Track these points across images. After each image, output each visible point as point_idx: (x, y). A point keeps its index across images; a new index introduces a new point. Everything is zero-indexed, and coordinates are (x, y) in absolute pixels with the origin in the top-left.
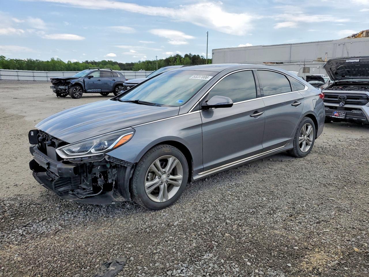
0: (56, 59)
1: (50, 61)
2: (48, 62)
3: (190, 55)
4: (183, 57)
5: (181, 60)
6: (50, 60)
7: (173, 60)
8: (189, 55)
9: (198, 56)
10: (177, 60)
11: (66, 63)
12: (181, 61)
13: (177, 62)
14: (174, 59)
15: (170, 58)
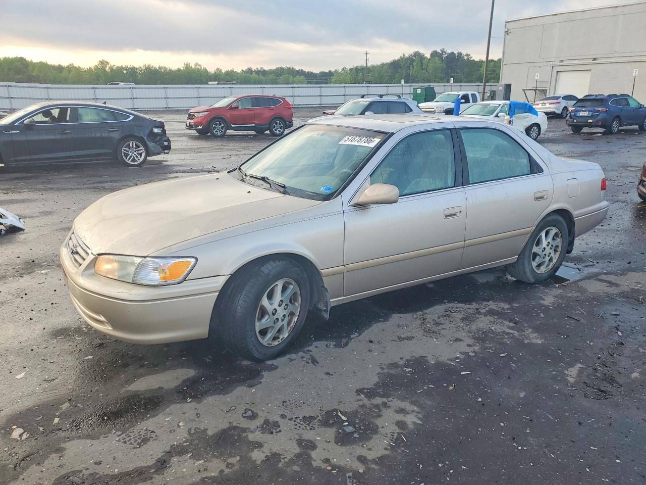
0: (192, 65)
1: (182, 69)
2: (179, 70)
3: (443, 52)
4: (428, 56)
5: (422, 63)
6: (182, 67)
7: (406, 63)
8: (441, 52)
9: (460, 54)
10: (414, 64)
11: (213, 72)
12: (422, 66)
13: (415, 68)
14: (409, 61)
15: (401, 59)
